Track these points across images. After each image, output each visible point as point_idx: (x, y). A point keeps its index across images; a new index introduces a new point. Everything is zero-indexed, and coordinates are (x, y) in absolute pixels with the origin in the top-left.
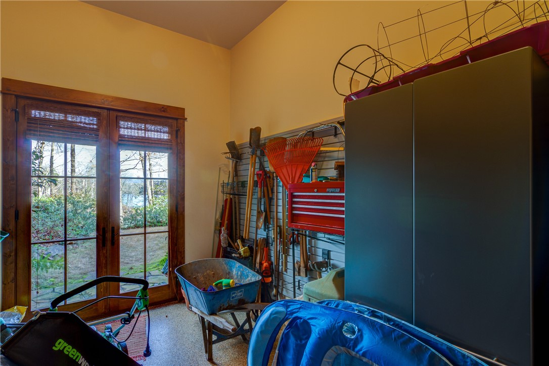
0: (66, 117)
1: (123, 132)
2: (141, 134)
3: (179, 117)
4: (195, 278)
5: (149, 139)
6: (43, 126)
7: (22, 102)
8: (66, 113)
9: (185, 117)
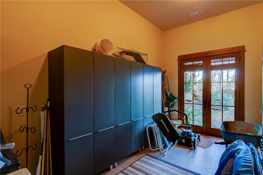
0: (193, 62)
1: (212, 64)
2: (221, 63)
3: (241, 51)
4: (235, 129)
5: (224, 65)
6: (187, 68)
7: (182, 61)
8: (193, 61)
9: (245, 50)
